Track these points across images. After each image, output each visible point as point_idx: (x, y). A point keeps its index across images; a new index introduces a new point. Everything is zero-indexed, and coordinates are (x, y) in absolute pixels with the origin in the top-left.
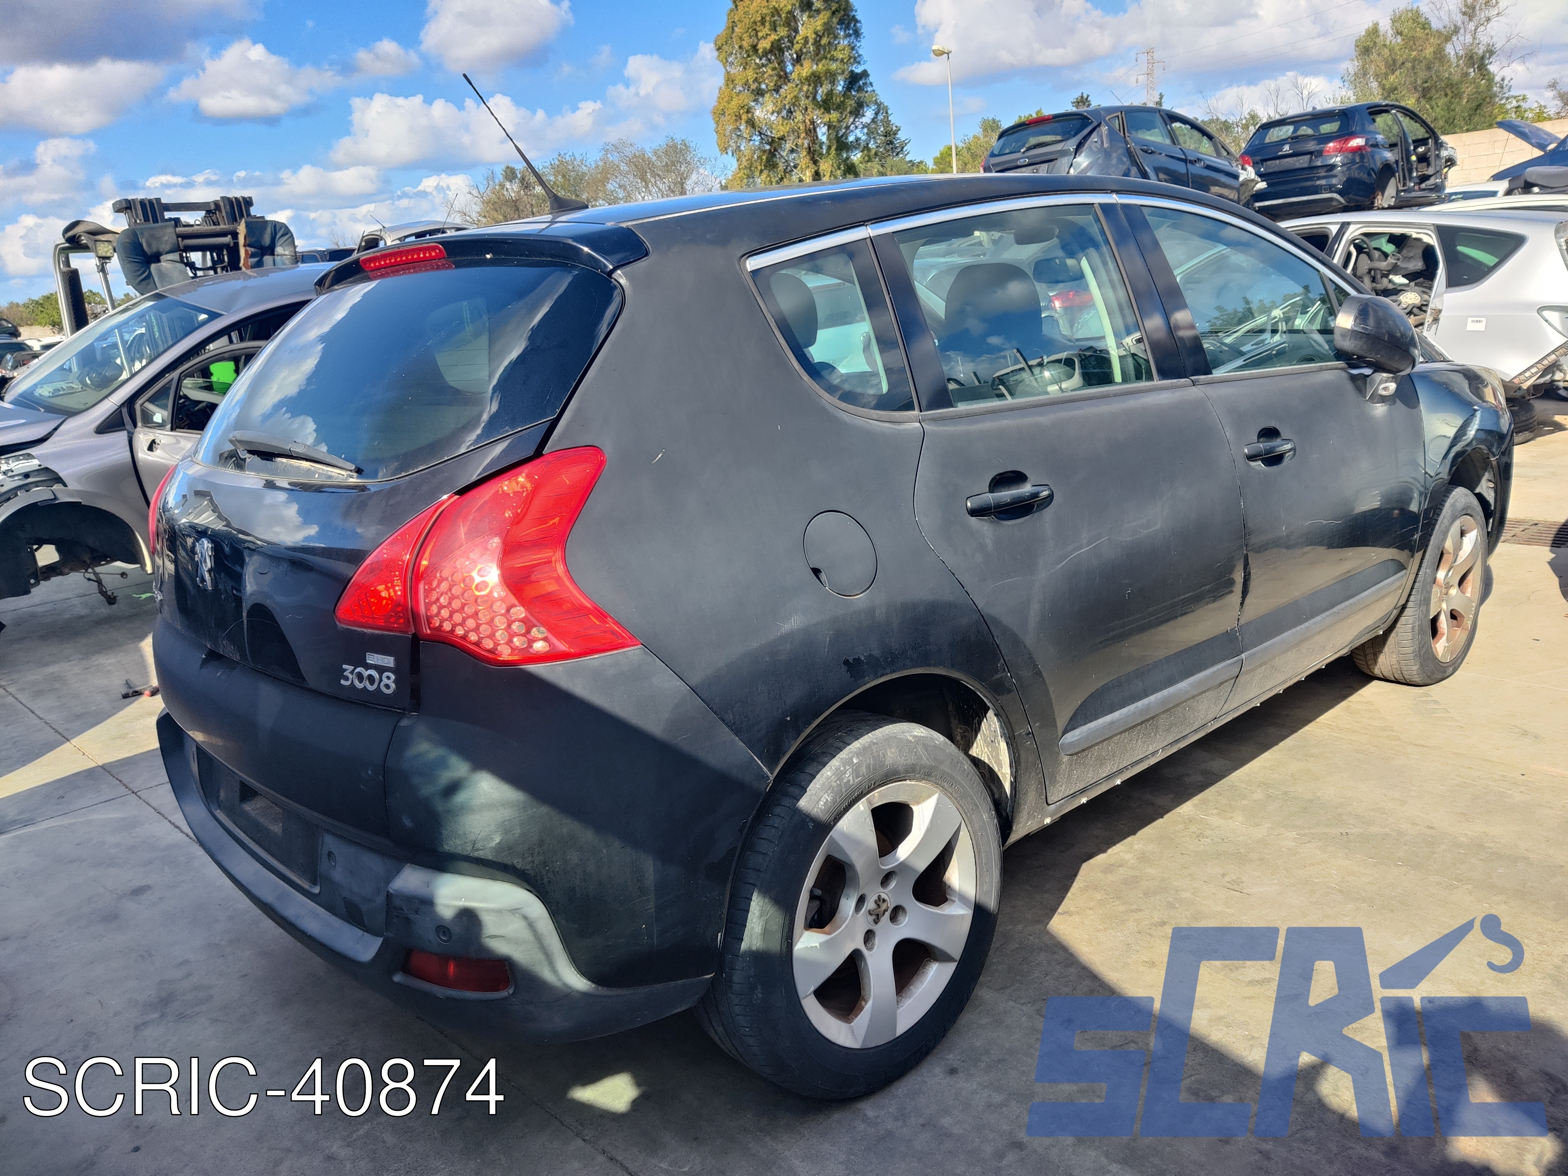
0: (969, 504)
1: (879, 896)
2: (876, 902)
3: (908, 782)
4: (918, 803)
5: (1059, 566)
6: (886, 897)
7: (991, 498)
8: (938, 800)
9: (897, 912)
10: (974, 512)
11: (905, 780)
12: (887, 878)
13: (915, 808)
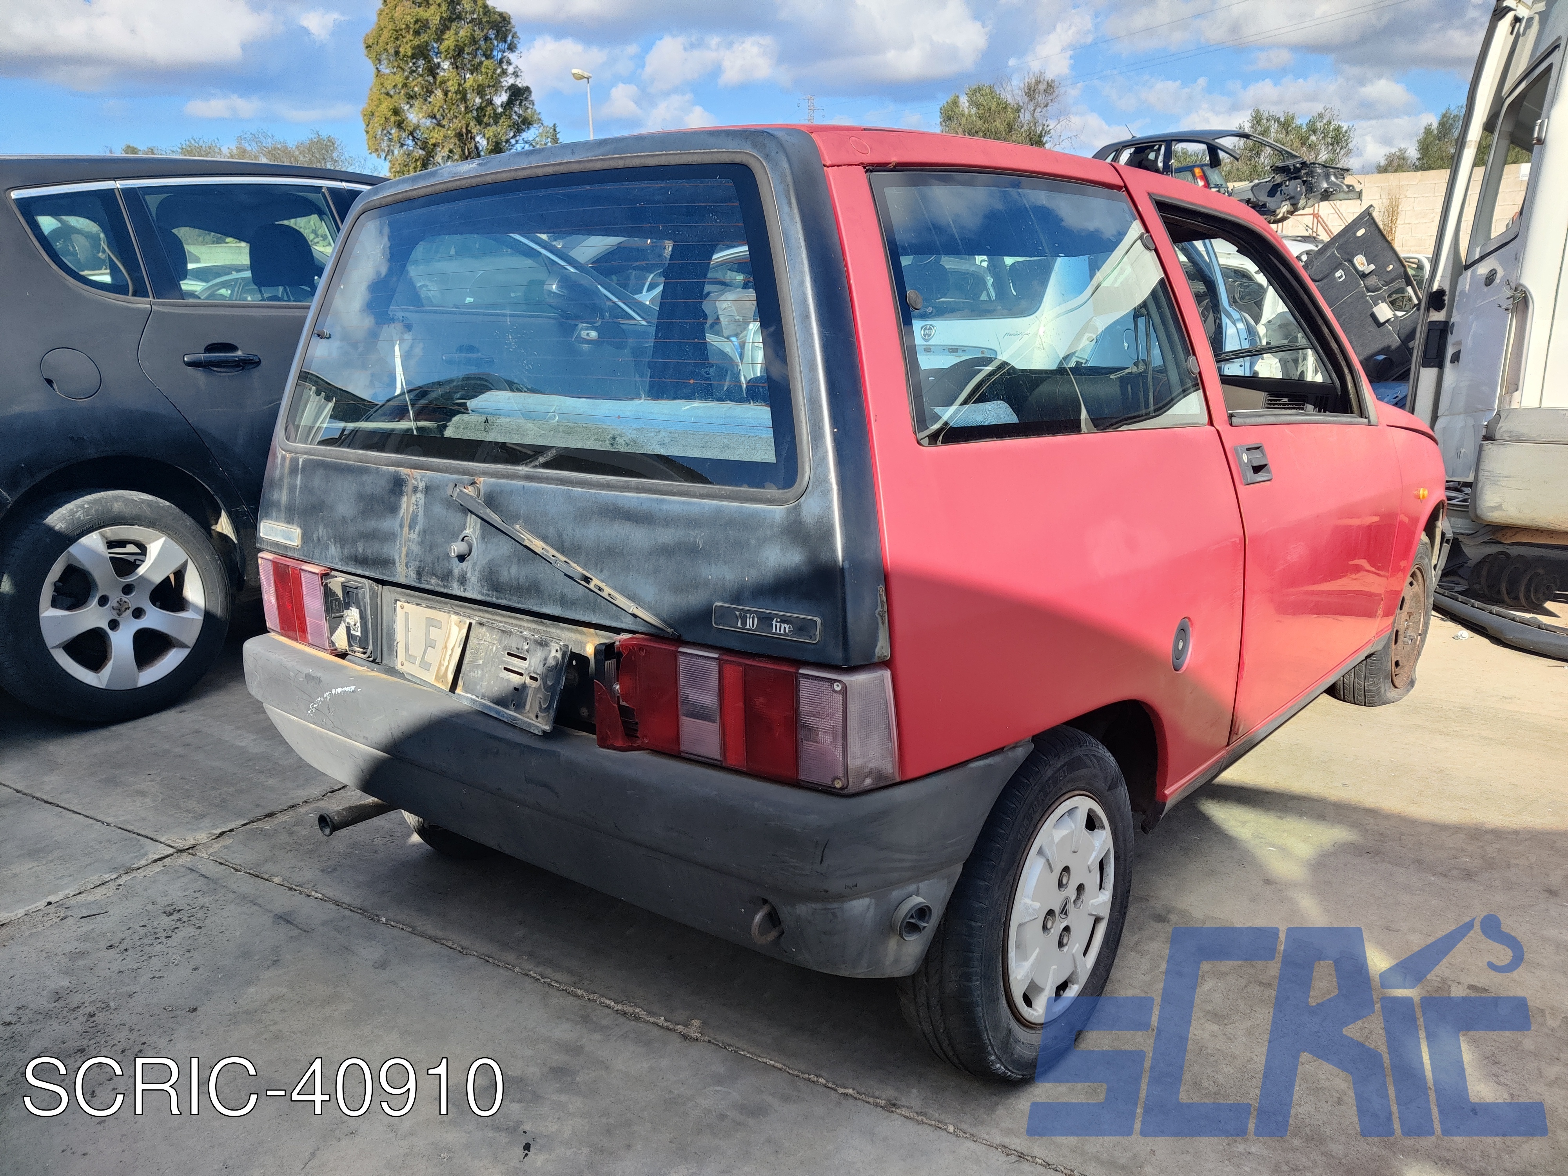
0: (186, 359)
1: (121, 599)
2: (118, 602)
3: (136, 527)
4: (149, 543)
5: (265, 407)
6: (127, 600)
7: (202, 356)
8: (165, 541)
9: (138, 613)
10: (190, 364)
11: (134, 525)
12: (128, 589)
13: (148, 546)
